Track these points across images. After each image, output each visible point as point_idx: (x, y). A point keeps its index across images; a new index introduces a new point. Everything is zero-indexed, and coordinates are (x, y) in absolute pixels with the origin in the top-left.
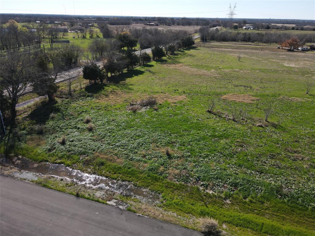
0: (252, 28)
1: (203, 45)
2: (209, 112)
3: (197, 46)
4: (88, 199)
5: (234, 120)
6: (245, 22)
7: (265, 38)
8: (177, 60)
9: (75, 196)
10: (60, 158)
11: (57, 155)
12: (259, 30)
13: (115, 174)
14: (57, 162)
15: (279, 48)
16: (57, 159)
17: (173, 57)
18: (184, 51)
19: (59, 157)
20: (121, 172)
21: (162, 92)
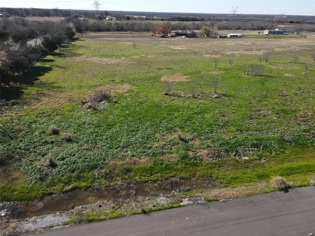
0: (115, 19)
1: (82, 36)
2: (166, 94)
3: (78, 37)
4: (160, 210)
5: (194, 97)
6: (107, 13)
7: (136, 27)
8: (73, 52)
9: (143, 215)
10: (67, 183)
11: (60, 181)
12: (121, 21)
13: (151, 175)
14: (68, 189)
15: (152, 35)
16: (63, 186)
17: (65, 49)
18: (71, 43)
19: (64, 183)
20: (156, 171)
21: (100, 85)
